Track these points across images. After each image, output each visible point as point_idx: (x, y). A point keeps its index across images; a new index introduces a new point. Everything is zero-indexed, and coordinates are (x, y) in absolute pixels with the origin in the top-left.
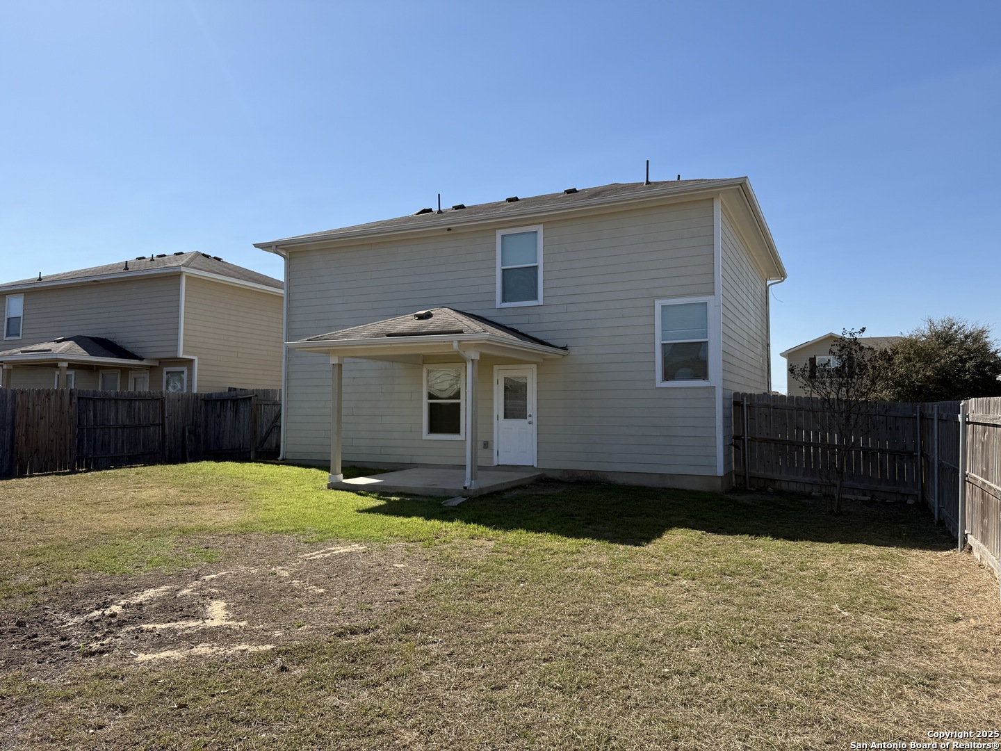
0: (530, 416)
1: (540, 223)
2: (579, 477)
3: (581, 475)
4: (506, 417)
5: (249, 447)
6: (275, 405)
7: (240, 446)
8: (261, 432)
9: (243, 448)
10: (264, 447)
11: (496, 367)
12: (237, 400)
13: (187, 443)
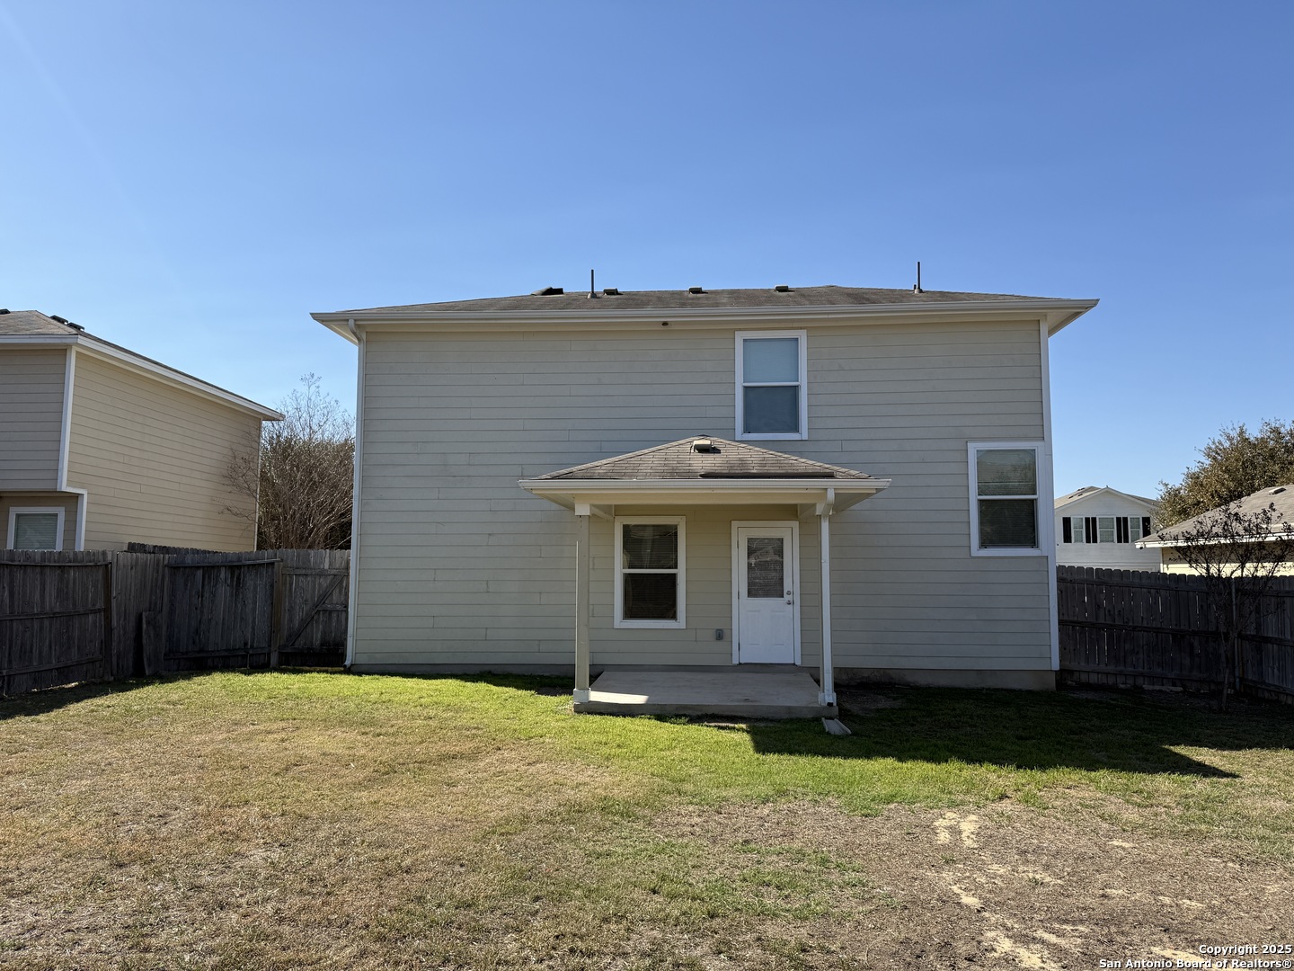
0: (789, 593)
1: (801, 328)
2: (863, 677)
3: (866, 675)
4: (751, 594)
5: (265, 645)
6: (320, 576)
7: (246, 644)
8: (291, 620)
9: (252, 647)
10: (296, 646)
11: (735, 524)
12: (239, 567)
13: (144, 641)
